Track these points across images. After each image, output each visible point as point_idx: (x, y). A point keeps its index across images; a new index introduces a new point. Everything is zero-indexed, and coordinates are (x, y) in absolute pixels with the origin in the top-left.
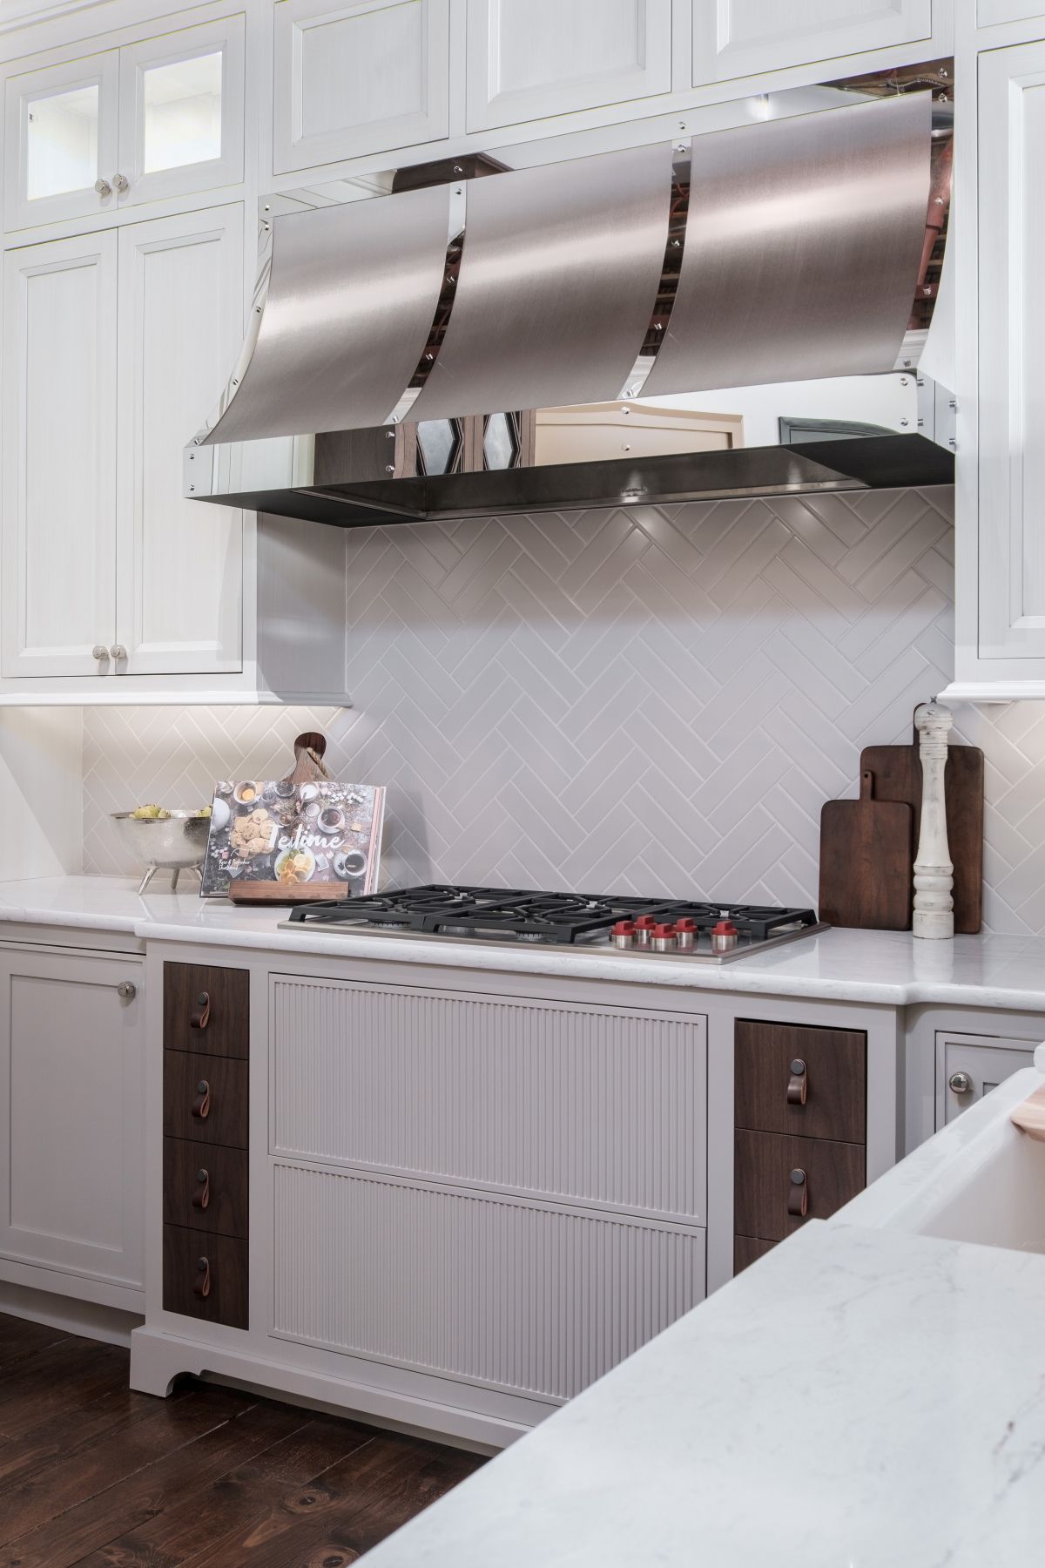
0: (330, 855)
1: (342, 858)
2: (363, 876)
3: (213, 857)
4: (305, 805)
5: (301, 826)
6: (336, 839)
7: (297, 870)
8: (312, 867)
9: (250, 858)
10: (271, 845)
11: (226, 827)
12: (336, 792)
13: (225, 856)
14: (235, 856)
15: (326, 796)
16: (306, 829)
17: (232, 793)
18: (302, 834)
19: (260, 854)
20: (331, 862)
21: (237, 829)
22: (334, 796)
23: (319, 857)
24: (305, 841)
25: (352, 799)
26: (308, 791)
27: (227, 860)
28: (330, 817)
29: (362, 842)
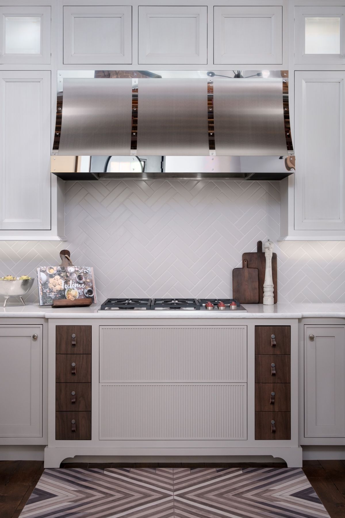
0: (82, 290)
1: (86, 291)
2: (93, 296)
3: (44, 292)
4: (71, 274)
5: (71, 281)
6: (83, 285)
7: (73, 295)
8: (78, 294)
9: (57, 292)
10: (63, 288)
11: (46, 282)
12: (80, 269)
13: (48, 292)
14: (52, 292)
15: (77, 271)
16: (73, 282)
17: (46, 270)
18: (72, 283)
19: (60, 291)
20: (83, 292)
21: (50, 282)
22: (80, 271)
23: (79, 291)
24: (74, 286)
25: (85, 271)
26: (71, 269)
27: (50, 293)
28: (80, 278)
29: (91, 285)
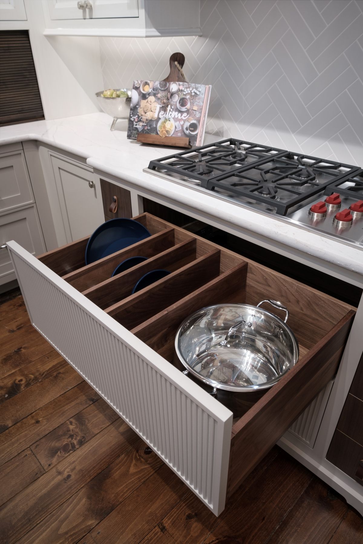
0: (182, 123)
1: (187, 124)
2: (197, 135)
3: (131, 120)
4: (172, 95)
5: (169, 106)
6: (185, 114)
7: (167, 129)
8: (173, 128)
9: (147, 122)
10: (156, 116)
11: (137, 105)
12: (187, 88)
13: (136, 120)
14: (140, 121)
15: (182, 90)
16: (171, 108)
17: (140, 87)
18: (170, 111)
19: (151, 120)
20: (182, 126)
21: (141, 106)
22: (185, 90)
23: (177, 124)
24: (171, 115)
25: (194, 92)
26: (174, 87)
27: (137, 122)
28: (183, 102)
29: (197, 116)
